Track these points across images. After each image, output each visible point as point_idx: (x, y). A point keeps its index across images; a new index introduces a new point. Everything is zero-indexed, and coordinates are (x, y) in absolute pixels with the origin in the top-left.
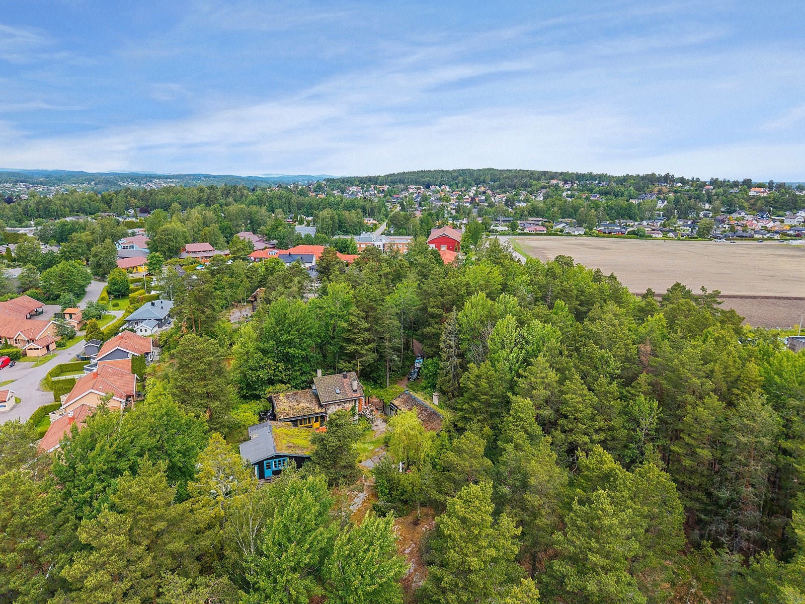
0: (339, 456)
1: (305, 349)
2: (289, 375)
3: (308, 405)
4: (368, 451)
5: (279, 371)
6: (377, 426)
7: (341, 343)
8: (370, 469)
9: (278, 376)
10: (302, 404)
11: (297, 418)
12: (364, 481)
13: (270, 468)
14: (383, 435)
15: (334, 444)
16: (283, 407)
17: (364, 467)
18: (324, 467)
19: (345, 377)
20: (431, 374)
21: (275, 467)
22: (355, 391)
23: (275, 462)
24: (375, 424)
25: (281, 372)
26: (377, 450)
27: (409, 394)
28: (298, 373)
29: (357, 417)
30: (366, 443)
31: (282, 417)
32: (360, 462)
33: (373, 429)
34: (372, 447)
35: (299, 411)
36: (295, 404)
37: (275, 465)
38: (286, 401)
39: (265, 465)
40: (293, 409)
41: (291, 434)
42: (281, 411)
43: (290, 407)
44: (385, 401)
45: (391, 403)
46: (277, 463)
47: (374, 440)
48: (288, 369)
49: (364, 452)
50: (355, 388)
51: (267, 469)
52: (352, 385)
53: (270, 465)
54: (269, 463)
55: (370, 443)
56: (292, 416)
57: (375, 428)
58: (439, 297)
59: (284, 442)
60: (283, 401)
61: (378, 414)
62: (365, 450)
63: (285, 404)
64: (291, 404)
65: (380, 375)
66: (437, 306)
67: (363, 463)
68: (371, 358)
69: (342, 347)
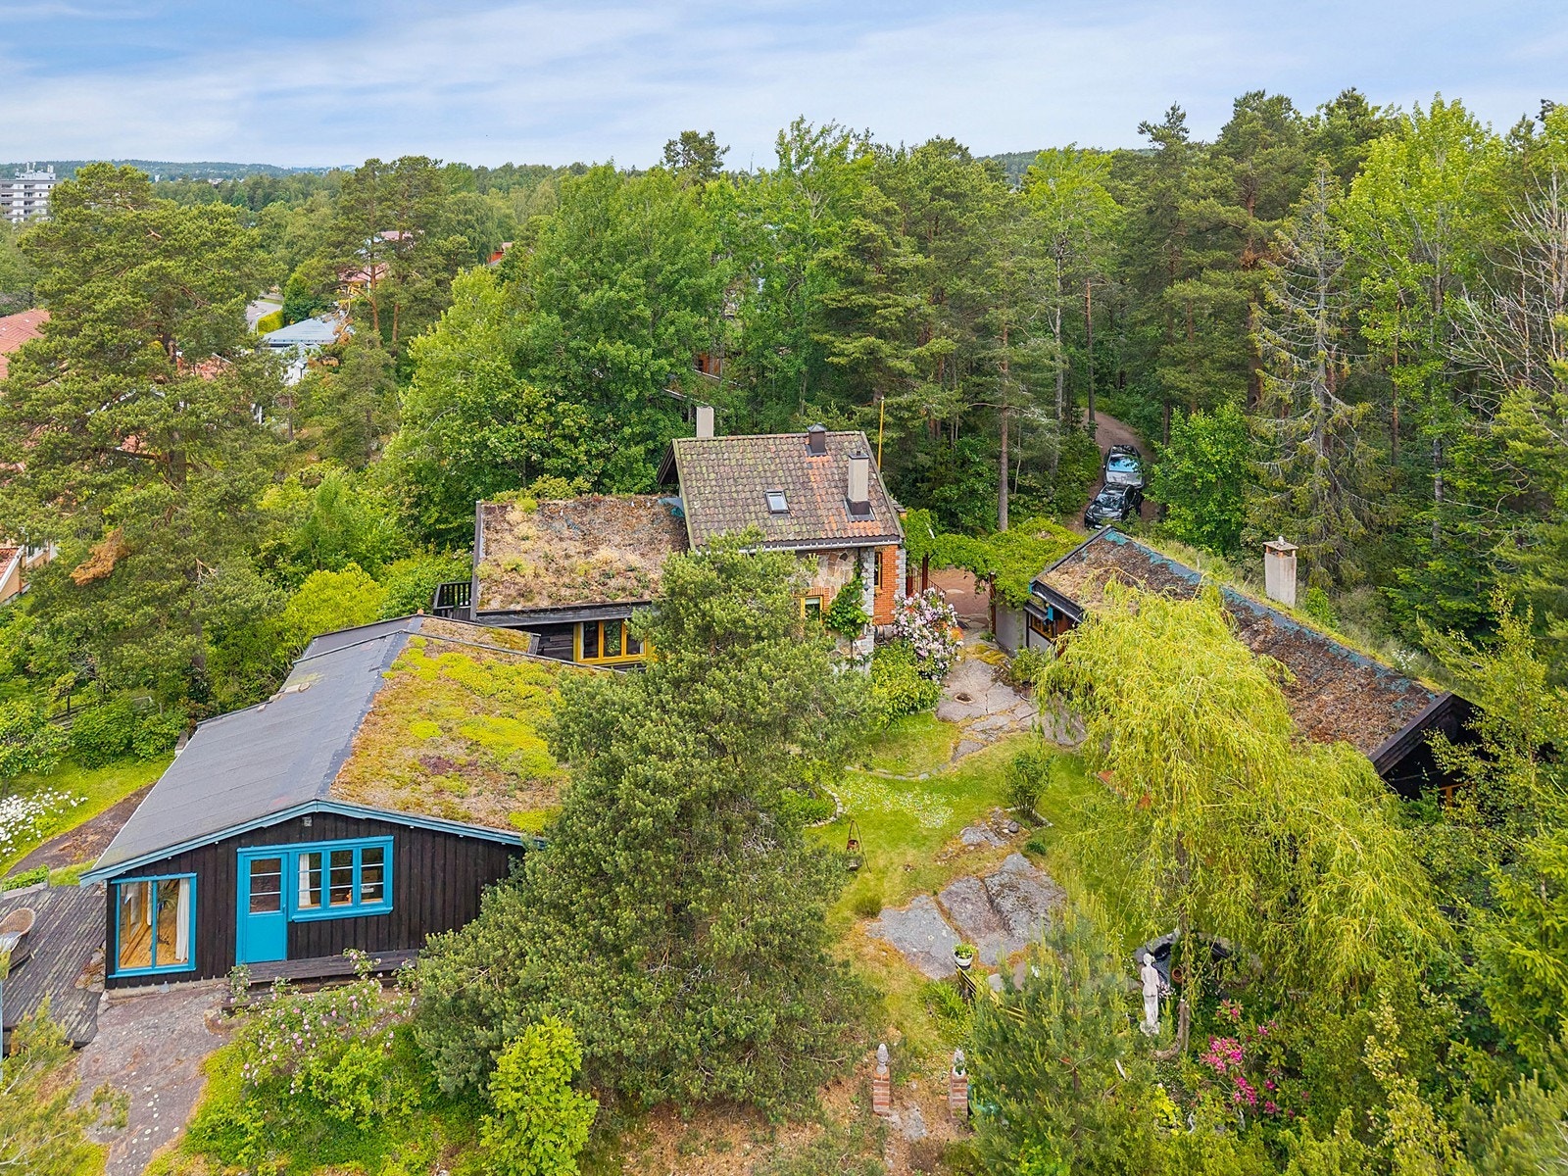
0: (707, 866)
1: (668, 353)
2: (601, 455)
3: (634, 559)
4: (919, 841)
5: (564, 437)
6: (964, 698)
7: (816, 337)
8: (933, 974)
9: (558, 453)
10: (604, 553)
11: (570, 617)
12: (880, 1093)
13: (273, 903)
14: (1003, 753)
15: (667, 772)
16: (508, 558)
17: (891, 954)
18: (598, 945)
19: (817, 447)
20: (1212, 477)
21: (315, 897)
22: (860, 510)
23: (315, 860)
24: (956, 687)
25: (574, 440)
26: (971, 837)
27: (1129, 545)
28: (638, 450)
29: (866, 645)
30: (910, 786)
31: (495, 605)
32: (870, 910)
33: (943, 711)
34: (941, 817)
35: (586, 584)
36: (573, 547)
37: (315, 881)
38: (532, 532)
39: (244, 876)
40: (558, 572)
41: (490, 686)
42: (497, 574)
43: (549, 559)
44: (1002, 582)
45: (1037, 585)
46: (326, 869)
47: (952, 771)
48: (604, 432)
49: (894, 842)
50: (859, 493)
51: (259, 903)
52: (844, 484)
53: (275, 883)
54: (276, 864)
55: (931, 787)
56: (545, 604)
57: (956, 711)
58: (1228, 160)
59: (423, 729)
60: (523, 529)
61: (970, 644)
62: (900, 829)
63: (526, 545)
64: (556, 549)
65: (973, 492)
66: (1221, 195)
67: (886, 924)
68: (937, 401)
69: (818, 346)
